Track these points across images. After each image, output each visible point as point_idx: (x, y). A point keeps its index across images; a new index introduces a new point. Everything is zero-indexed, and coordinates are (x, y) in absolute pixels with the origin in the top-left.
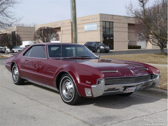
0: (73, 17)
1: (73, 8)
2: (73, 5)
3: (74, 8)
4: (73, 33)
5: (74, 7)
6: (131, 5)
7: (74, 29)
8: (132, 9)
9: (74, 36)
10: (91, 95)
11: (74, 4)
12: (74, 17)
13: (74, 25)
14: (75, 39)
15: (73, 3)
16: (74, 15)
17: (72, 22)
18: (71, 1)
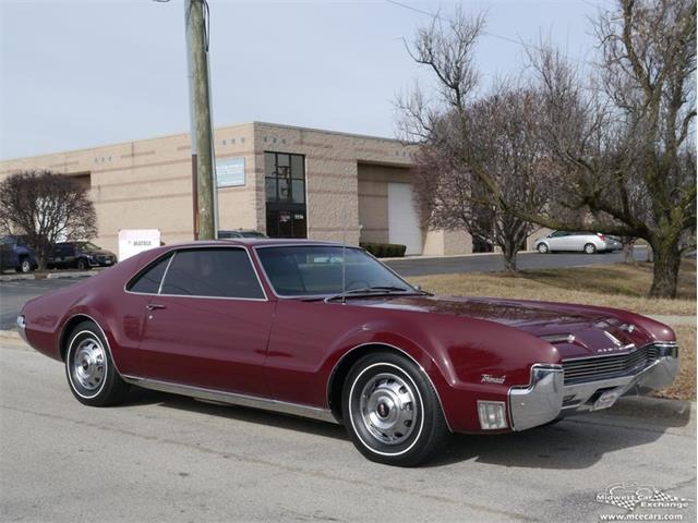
0: (199, 135)
1: (198, 101)
2: (198, 91)
3: (203, 102)
4: (201, 199)
5: (203, 100)
6: (419, 97)
7: (203, 182)
8: (423, 112)
9: (202, 210)
10: (503, 425)
11: (202, 86)
12: (203, 136)
13: (202, 168)
14: (208, 220)
15: (198, 83)
16: (204, 128)
17: (195, 157)
18: (190, 77)
